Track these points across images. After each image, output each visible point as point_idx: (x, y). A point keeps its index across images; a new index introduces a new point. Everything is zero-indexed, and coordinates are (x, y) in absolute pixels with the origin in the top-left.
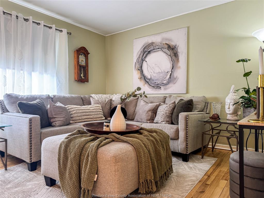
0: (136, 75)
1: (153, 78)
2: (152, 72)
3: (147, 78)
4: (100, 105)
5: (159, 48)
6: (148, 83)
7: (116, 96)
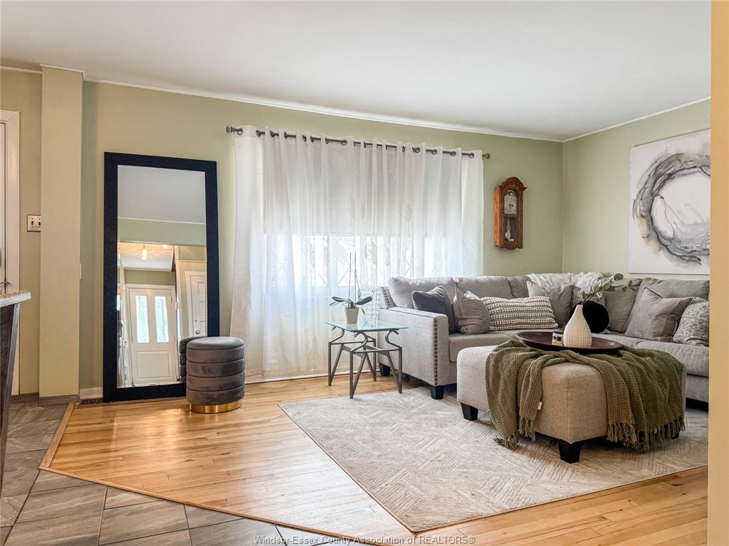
0: (637, 228)
1: (679, 236)
2: (677, 221)
3: (663, 237)
4: (547, 298)
5: (695, 167)
6: (668, 249)
7: (585, 277)
